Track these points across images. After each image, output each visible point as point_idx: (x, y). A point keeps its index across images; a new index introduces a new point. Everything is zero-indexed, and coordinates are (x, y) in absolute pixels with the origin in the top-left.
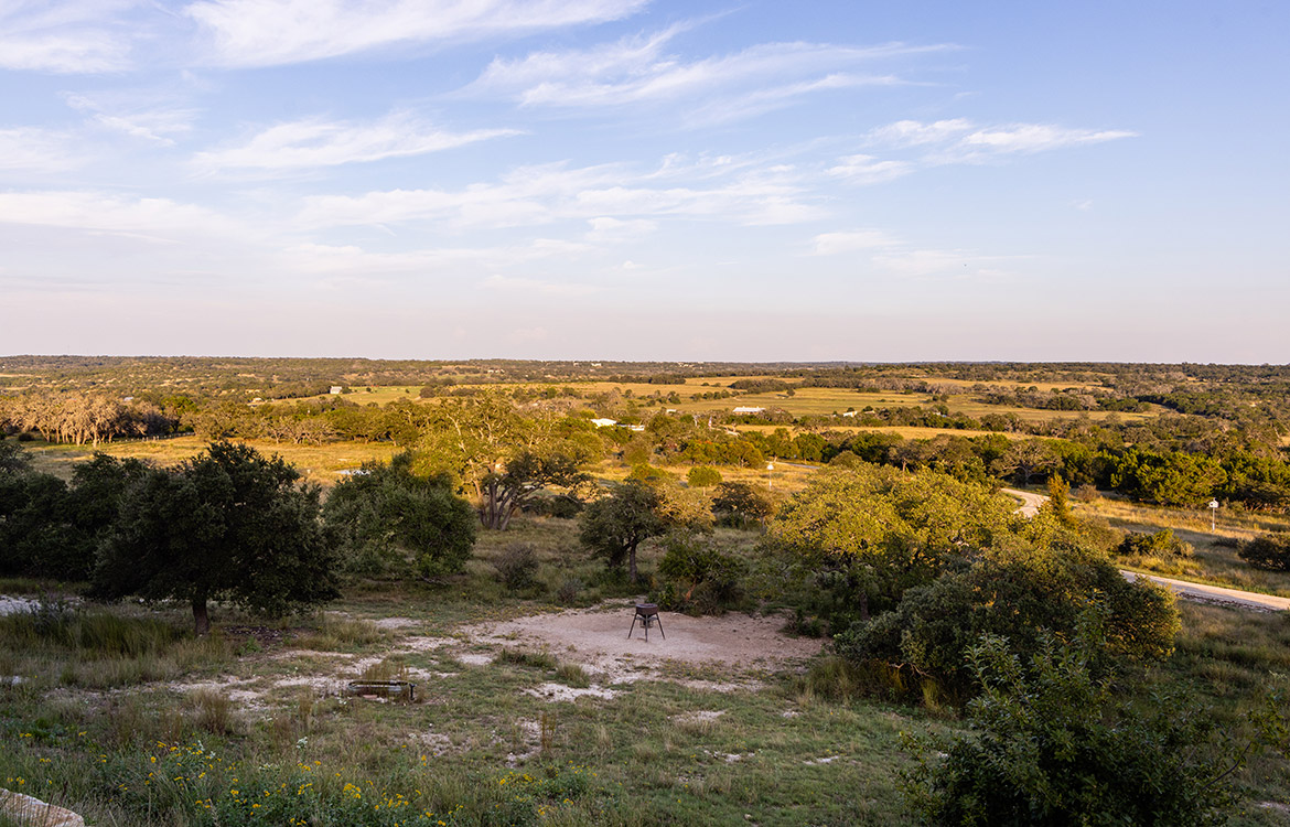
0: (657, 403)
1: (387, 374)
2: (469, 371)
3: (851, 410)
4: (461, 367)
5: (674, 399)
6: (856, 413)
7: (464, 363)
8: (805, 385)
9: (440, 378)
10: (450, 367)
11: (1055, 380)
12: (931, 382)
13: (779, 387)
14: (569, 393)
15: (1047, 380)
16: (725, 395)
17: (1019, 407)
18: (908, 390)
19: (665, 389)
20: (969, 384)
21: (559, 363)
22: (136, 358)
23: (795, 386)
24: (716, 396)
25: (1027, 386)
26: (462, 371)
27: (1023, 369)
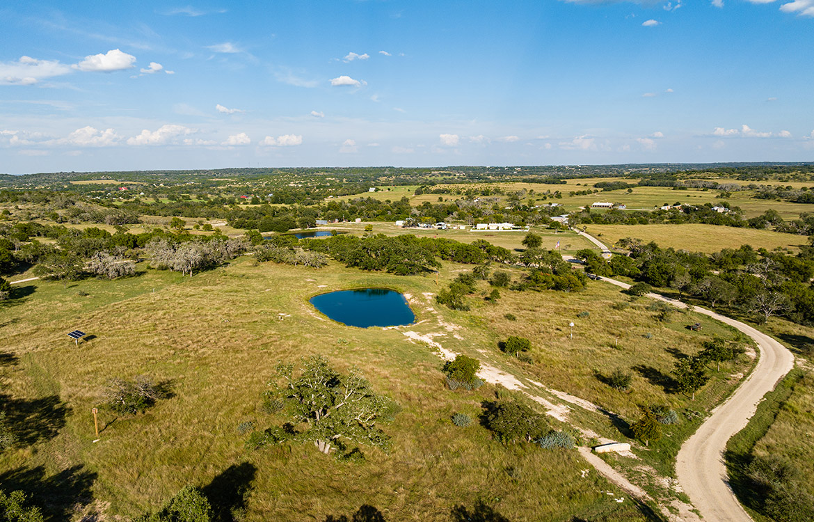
0: (548, 198)
1: (402, 177)
2: (446, 174)
3: (666, 205)
4: (442, 172)
5: (559, 195)
6: (669, 207)
7: (444, 169)
8: (640, 185)
9: (430, 179)
10: (436, 172)
11: (806, 180)
12: (721, 182)
13: (623, 186)
14: (497, 191)
15: (801, 180)
16: (590, 192)
17: (779, 201)
18: (705, 188)
19: (554, 188)
20: (746, 183)
21: (497, 168)
22: (280, 169)
23: (633, 186)
24: (584, 193)
25: (785, 185)
26: (442, 175)
27: (784, 172)
